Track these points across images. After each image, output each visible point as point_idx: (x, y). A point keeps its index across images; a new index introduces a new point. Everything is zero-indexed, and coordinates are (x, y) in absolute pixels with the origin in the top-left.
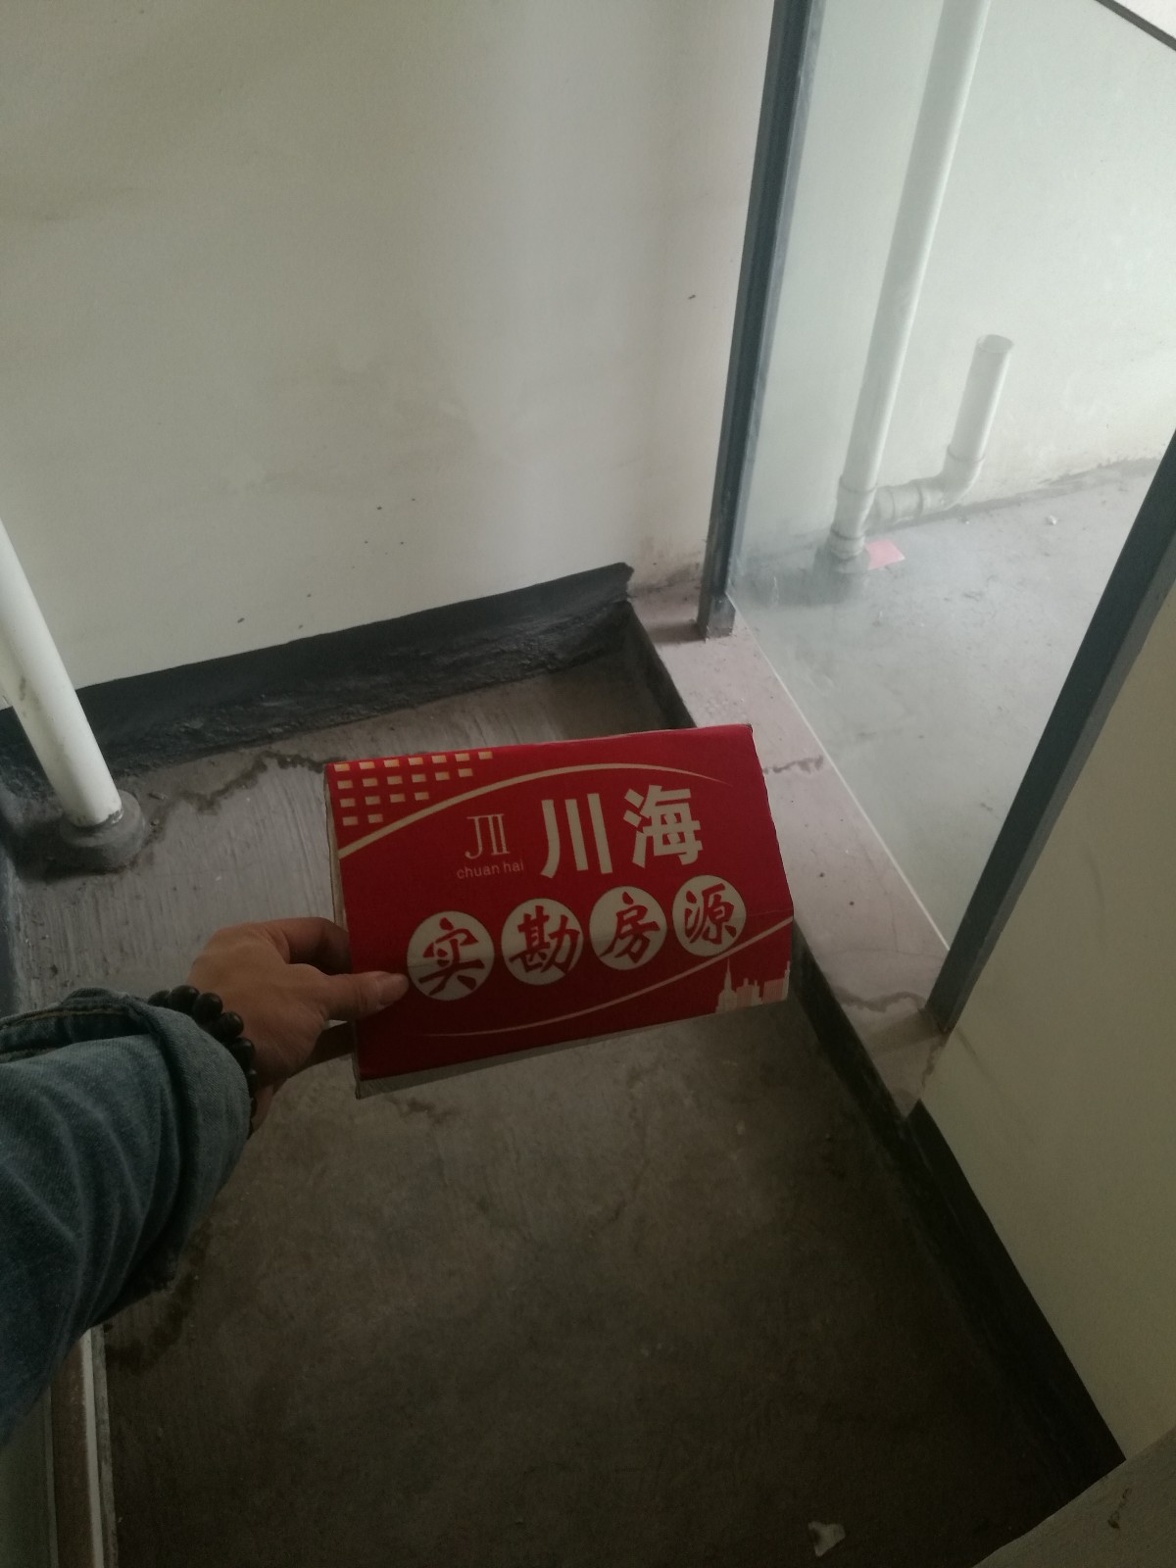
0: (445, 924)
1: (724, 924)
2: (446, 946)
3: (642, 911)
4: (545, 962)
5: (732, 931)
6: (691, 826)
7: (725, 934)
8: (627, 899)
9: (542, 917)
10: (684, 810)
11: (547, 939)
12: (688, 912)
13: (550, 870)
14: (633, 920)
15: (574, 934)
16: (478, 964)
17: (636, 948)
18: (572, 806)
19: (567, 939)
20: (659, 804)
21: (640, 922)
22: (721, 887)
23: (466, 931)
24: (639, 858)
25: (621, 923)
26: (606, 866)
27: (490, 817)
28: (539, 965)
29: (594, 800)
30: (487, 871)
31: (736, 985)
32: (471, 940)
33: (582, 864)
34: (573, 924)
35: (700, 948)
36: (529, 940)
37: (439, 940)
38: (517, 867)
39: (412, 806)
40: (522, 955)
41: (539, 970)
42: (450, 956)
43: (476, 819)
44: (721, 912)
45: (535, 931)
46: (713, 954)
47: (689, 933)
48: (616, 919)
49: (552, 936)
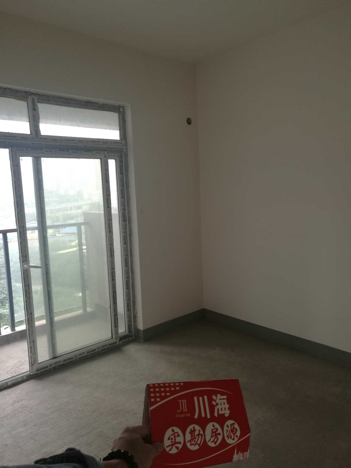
0: (173, 430)
1: (235, 434)
2: (173, 437)
3: (217, 429)
4: (195, 443)
5: (237, 436)
6: (227, 406)
7: (235, 437)
8: (214, 426)
9: (195, 430)
10: (225, 401)
11: (196, 436)
12: (227, 430)
13: (196, 416)
14: (215, 432)
15: (202, 435)
16: (180, 443)
17: (215, 441)
18: (201, 398)
19: (200, 436)
20: (220, 399)
21: (217, 433)
22: (234, 424)
23: (177, 433)
24: (216, 415)
25: (212, 433)
26: (209, 417)
27: (183, 401)
28: (193, 444)
29: (206, 397)
30: (182, 416)
31: (237, 453)
32: (178, 436)
33: (203, 415)
34: (202, 432)
35: (230, 441)
36: (192, 436)
37: (172, 435)
38: (189, 415)
39: (166, 397)
40: (190, 441)
41: (194, 445)
42: (173, 440)
43: (180, 401)
44: (234, 431)
45: (193, 434)
46: (232, 443)
47: (227, 436)
48: (211, 432)
49: (197, 435)
